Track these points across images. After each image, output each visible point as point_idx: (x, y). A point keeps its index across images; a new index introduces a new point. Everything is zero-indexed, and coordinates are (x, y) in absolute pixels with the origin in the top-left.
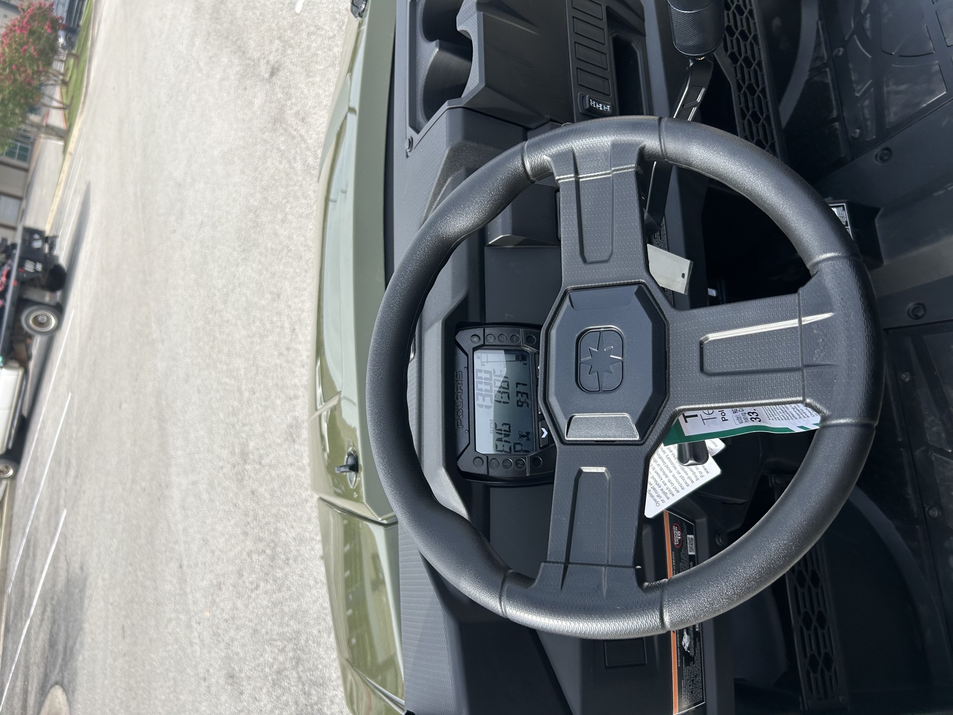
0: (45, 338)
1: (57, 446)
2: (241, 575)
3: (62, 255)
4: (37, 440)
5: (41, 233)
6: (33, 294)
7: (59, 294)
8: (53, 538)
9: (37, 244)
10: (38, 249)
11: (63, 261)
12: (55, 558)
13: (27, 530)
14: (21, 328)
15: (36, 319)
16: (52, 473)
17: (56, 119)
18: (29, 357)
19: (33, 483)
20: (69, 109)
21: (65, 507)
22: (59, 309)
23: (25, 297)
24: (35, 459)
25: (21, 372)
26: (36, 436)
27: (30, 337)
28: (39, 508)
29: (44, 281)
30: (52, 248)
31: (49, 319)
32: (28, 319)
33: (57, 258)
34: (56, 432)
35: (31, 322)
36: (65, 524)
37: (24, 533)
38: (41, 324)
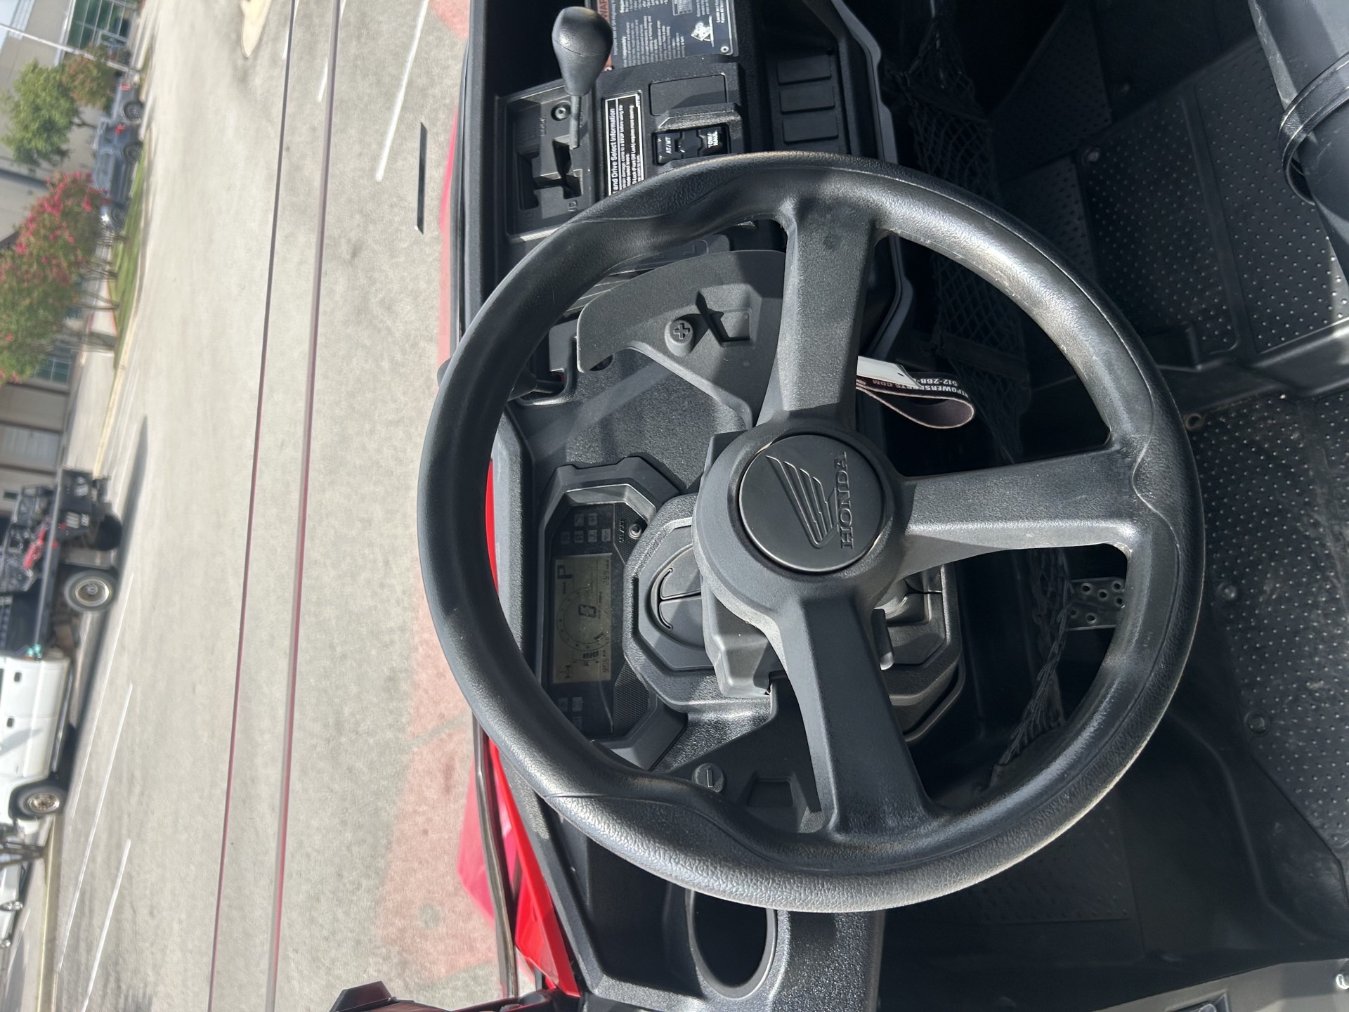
0: (97, 615)
1: (117, 758)
2: (340, 876)
3: (116, 502)
4: (90, 755)
5: (86, 475)
6: (79, 557)
7: (113, 554)
8: (114, 882)
9: (82, 491)
10: (84, 498)
11: (117, 510)
12: (119, 908)
13: (81, 879)
14: (65, 604)
15: (83, 589)
16: (111, 793)
17: (103, 323)
18: (76, 644)
19: (87, 813)
20: (120, 310)
21: (129, 837)
22: (114, 574)
23: (67, 562)
24: (88, 780)
25: (65, 664)
26: (89, 749)
27: (77, 615)
28: (95, 846)
29: (92, 538)
30: (102, 492)
31: (101, 589)
32: (72, 591)
33: (109, 505)
34: (114, 739)
35: (77, 594)
36: (130, 859)
37: (76, 884)
38: (91, 597)
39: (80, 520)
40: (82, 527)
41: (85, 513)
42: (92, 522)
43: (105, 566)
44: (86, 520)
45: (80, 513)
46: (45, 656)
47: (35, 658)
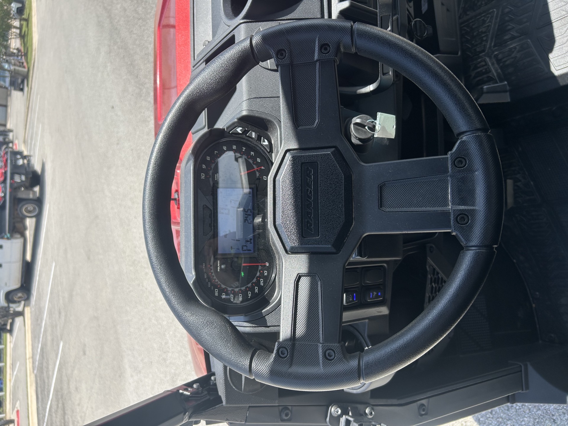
39: (21, 177)
40: (22, 181)
41: (23, 174)
42: (26, 178)
43: (35, 198)
44: (23, 178)
45: (20, 174)
46: (12, 237)
47: (8, 239)
